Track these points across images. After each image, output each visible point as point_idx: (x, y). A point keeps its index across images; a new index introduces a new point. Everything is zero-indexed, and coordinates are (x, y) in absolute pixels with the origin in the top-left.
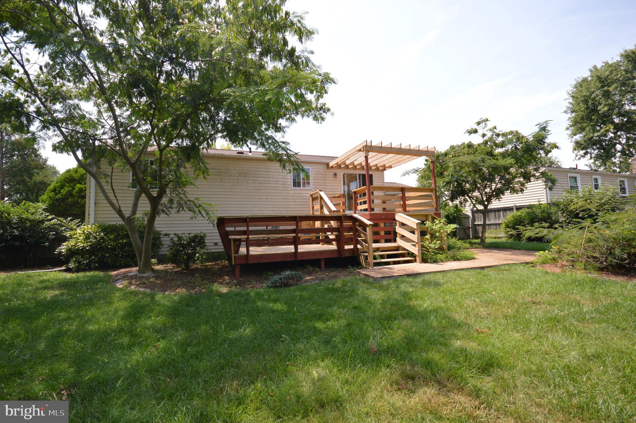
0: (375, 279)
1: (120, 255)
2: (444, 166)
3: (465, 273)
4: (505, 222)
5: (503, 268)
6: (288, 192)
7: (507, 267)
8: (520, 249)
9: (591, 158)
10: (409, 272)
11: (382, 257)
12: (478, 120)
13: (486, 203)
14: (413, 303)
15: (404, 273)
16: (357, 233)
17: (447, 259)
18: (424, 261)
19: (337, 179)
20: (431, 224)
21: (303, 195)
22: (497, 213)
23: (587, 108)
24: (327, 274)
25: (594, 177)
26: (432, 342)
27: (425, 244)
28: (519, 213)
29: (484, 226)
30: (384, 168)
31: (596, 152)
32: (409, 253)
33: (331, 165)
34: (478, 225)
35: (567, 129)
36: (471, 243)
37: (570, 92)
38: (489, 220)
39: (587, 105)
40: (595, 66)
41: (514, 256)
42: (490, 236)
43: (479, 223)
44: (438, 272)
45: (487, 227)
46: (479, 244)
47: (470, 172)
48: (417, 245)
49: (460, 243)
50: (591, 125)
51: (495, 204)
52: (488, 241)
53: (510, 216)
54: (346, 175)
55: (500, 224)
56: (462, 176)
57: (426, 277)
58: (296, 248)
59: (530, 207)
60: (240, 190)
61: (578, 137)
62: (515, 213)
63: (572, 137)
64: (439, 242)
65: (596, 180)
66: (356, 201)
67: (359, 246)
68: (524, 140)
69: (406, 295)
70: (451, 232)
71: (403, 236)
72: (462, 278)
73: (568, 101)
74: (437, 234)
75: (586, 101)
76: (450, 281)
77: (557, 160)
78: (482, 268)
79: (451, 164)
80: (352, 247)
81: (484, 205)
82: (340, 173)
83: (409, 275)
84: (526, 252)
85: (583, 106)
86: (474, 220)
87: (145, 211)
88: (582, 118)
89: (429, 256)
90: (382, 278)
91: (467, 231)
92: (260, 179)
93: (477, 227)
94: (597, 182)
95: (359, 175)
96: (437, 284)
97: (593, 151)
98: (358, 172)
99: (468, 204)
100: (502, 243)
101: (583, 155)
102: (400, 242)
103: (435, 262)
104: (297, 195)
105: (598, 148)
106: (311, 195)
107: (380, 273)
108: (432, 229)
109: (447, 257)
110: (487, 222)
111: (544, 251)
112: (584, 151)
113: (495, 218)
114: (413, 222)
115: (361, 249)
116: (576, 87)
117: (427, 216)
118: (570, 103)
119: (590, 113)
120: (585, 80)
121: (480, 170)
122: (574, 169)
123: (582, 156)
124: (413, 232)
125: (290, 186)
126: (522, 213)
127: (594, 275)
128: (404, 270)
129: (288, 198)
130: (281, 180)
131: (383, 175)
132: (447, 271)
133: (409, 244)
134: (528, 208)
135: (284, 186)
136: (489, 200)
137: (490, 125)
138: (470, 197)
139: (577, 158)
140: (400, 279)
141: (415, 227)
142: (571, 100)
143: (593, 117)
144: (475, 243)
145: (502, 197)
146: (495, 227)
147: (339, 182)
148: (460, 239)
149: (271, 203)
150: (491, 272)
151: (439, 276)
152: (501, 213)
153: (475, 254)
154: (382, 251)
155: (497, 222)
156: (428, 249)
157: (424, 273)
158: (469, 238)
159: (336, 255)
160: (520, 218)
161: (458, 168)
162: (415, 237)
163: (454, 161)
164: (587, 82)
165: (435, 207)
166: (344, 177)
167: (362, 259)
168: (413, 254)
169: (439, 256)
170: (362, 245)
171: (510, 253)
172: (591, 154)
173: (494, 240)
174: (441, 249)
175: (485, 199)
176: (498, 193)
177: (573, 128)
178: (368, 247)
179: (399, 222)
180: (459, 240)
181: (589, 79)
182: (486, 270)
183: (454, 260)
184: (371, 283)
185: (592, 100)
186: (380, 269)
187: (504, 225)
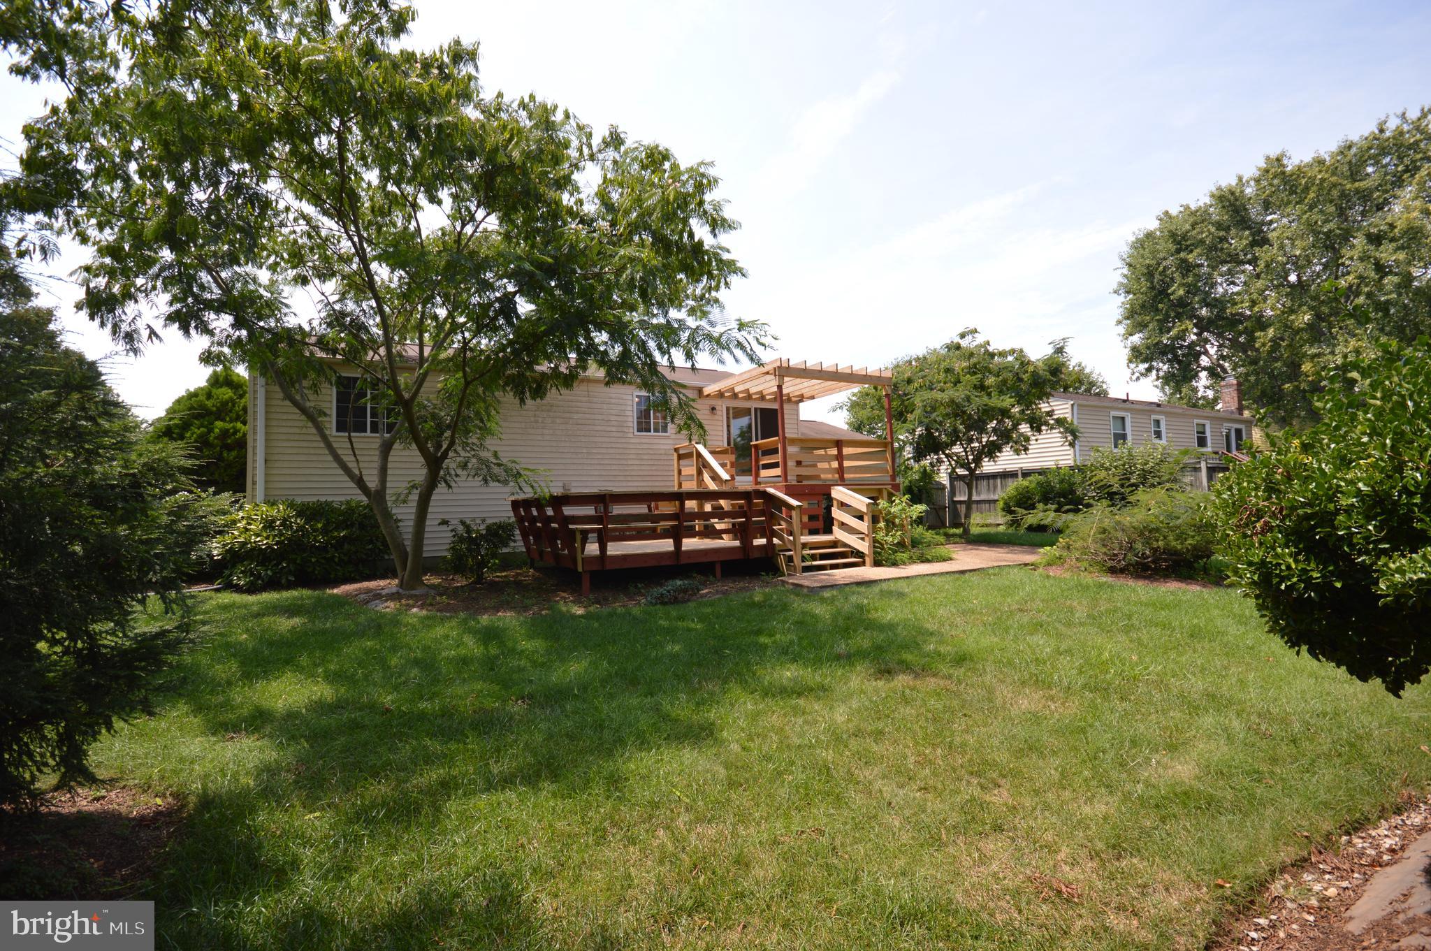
0: (811, 589)
1: (336, 560)
2: (906, 403)
3: (937, 580)
4: (1003, 498)
5: (991, 571)
6: (627, 440)
7: (997, 570)
8: (1021, 545)
9: (1158, 378)
10: (859, 579)
11: (813, 557)
12: (962, 330)
13: (973, 465)
14: (873, 615)
15: (852, 580)
16: (772, 519)
17: (912, 561)
18: (877, 563)
19: (716, 417)
20: (887, 504)
21: (655, 447)
22: (991, 481)
23: (1153, 288)
24: (732, 585)
25: (1154, 417)
26: (905, 647)
27: (878, 537)
28: (1025, 483)
29: (969, 504)
30: (801, 398)
31: (1165, 367)
32: (852, 552)
33: (706, 391)
34: (961, 502)
35: (1119, 322)
36: (947, 535)
37: (1125, 256)
38: (979, 494)
39: (1152, 282)
40: (1167, 212)
41: (1010, 555)
42: (978, 522)
43: (962, 499)
44: (900, 578)
45: (974, 506)
46: (960, 536)
47: (947, 415)
48: (867, 539)
49: (929, 535)
50: (1158, 320)
51: (988, 466)
52: (975, 530)
53: (1012, 486)
54: (731, 412)
55: (995, 501)
56: (935, 421)
57: (884, 586)
58: (678, 544)
59: (1042, 472)
60: (539, 437)
61: (1136, 339)
62: (1021, 482)
63: (1127, 339)
64: (899, 533)
65: (1157, 422)
66: (757, 461)
67: (775, 541)
68: (1031, 369)
69: (860, 607)
70: (918, 517)
71: (843, 524)
72: (933, 586)
73: (1119, 272)
74: (897, 521)
75: (1150, 275)
76: (918, 590)
77: (1100, 380)
78: (963, 572)
79: (918, 401)
80: (763, 541)
81: (969, 469)
82: (722, 406)
83: (859, 584)
84: (1029, 549)
85: (1145, 284)
86: (953, 493)
87: (410, 482)
88: (1143, 306)
89: (885, 556)
90: (822, 587)
91: (941, 513)
92: (576, 416)
93: (958, 506)
94: (1159, 427)
95: (756, 409)
96: (901, 595)
97: (1161, 365)
98: (753, 405)
99: (943, 467)
100: (997, 534)
101: (1144, 371)
102: (838, 534)
103: (894, 564)
104: (646, 446)
105: (1169, 361)
106: (676, 450)
107: (815, 581)
108: (889, 513)
109: (911, 558)
110: (975, 498)
111: (1051, 545)
112: (1146, 365)
113: (989, 489)
114: (860, 502)
115: (779, 545)
116: (1133, 247)
117: (880, 491)
118: (1125, 276)
119: (1156, 296)
120: (1150, 235)
121: (964, 412)
122: (1124, 401)
123: (1142, 375)
124: (861, 518)
125: (631, 430)
126: (1030, 482)
127: (1107, 579)
128: (850, 577)
129: (628, 451)
130: (616, 418)
131: (798, 410)
132: (912, 577)
133: (854, 537)
134: (1040, 474)
135: (620, 429)
136: (978, 461)
137: (980, 339)
138: (947, 456)
139: (1134, 377)
140: (847, 589)
141: (864, 509)
142: (1125, 271)
143: (1160, 306)
144: (954, 535)
145: (998, 454)
146: (987, 505)
147: (720, 423)
148: (930, 528)
149: (596, 462)
150: (974, 578)
151: (902, 584)
152: (999, 481)
153: (954, 552)
154: (811, 549)
155: (992, 497)
156: (882, 545)
157: (881, 580)
158: (943, 525)
159: (739, 556)
160: (1028, 492)
161: (929, 409)
162: (863, 526)
163: (923, 398)
164: (1155, 238)
165: (891, 473)
166: (728, 414)
167: (782, 560)
168: (858, 551)
169: (900, 556)
170: (781, 538)
171: (1007, 550)
172: (1158, 371)
173: (985, 530)
174: (901, 544)
175: (971, 457)
176: (992, 450)
177: (1129, 322)
178: (794, 543)
179: (838, 500)
180: (927, 530)
181: (1158, 233)
182: (967, 575)
183: (923, 562)
184: (807, 595)
185: (1160, 274)
186: (814, 576)
187: (1001, 504)
